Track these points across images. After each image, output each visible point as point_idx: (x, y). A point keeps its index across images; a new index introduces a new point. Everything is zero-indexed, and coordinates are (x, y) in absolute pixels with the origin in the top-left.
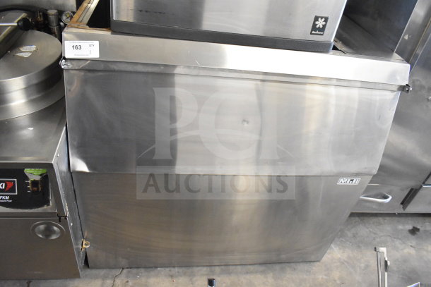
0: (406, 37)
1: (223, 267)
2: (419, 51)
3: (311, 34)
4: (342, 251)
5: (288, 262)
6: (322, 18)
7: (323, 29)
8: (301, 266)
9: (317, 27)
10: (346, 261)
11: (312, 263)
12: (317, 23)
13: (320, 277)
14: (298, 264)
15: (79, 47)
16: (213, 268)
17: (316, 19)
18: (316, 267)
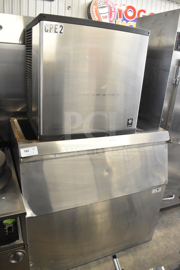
0: (163, 120)
1: (104, 258)
2: (169, 124)
3: (127, 126)
4: (160, 231)
5: (136, 245)
6: (130, 119)
7: (131, 124)
8: (143, 245)
9: (129, 123)
10: (164, 236)
11: (148, 242)
12: (129, 121)
13: (155, 248)
14: (141, 245)
15: (28, 151)
16: (99, 260)
17: (128, 120)
18: (151, 243)
